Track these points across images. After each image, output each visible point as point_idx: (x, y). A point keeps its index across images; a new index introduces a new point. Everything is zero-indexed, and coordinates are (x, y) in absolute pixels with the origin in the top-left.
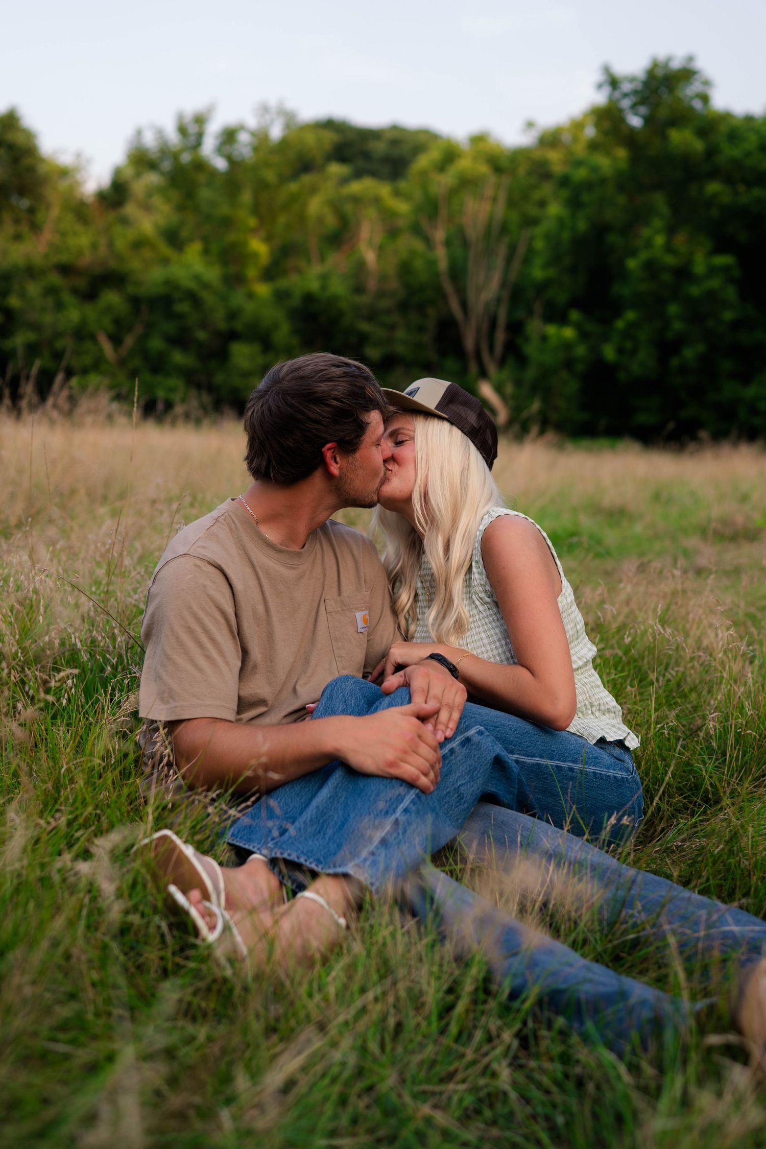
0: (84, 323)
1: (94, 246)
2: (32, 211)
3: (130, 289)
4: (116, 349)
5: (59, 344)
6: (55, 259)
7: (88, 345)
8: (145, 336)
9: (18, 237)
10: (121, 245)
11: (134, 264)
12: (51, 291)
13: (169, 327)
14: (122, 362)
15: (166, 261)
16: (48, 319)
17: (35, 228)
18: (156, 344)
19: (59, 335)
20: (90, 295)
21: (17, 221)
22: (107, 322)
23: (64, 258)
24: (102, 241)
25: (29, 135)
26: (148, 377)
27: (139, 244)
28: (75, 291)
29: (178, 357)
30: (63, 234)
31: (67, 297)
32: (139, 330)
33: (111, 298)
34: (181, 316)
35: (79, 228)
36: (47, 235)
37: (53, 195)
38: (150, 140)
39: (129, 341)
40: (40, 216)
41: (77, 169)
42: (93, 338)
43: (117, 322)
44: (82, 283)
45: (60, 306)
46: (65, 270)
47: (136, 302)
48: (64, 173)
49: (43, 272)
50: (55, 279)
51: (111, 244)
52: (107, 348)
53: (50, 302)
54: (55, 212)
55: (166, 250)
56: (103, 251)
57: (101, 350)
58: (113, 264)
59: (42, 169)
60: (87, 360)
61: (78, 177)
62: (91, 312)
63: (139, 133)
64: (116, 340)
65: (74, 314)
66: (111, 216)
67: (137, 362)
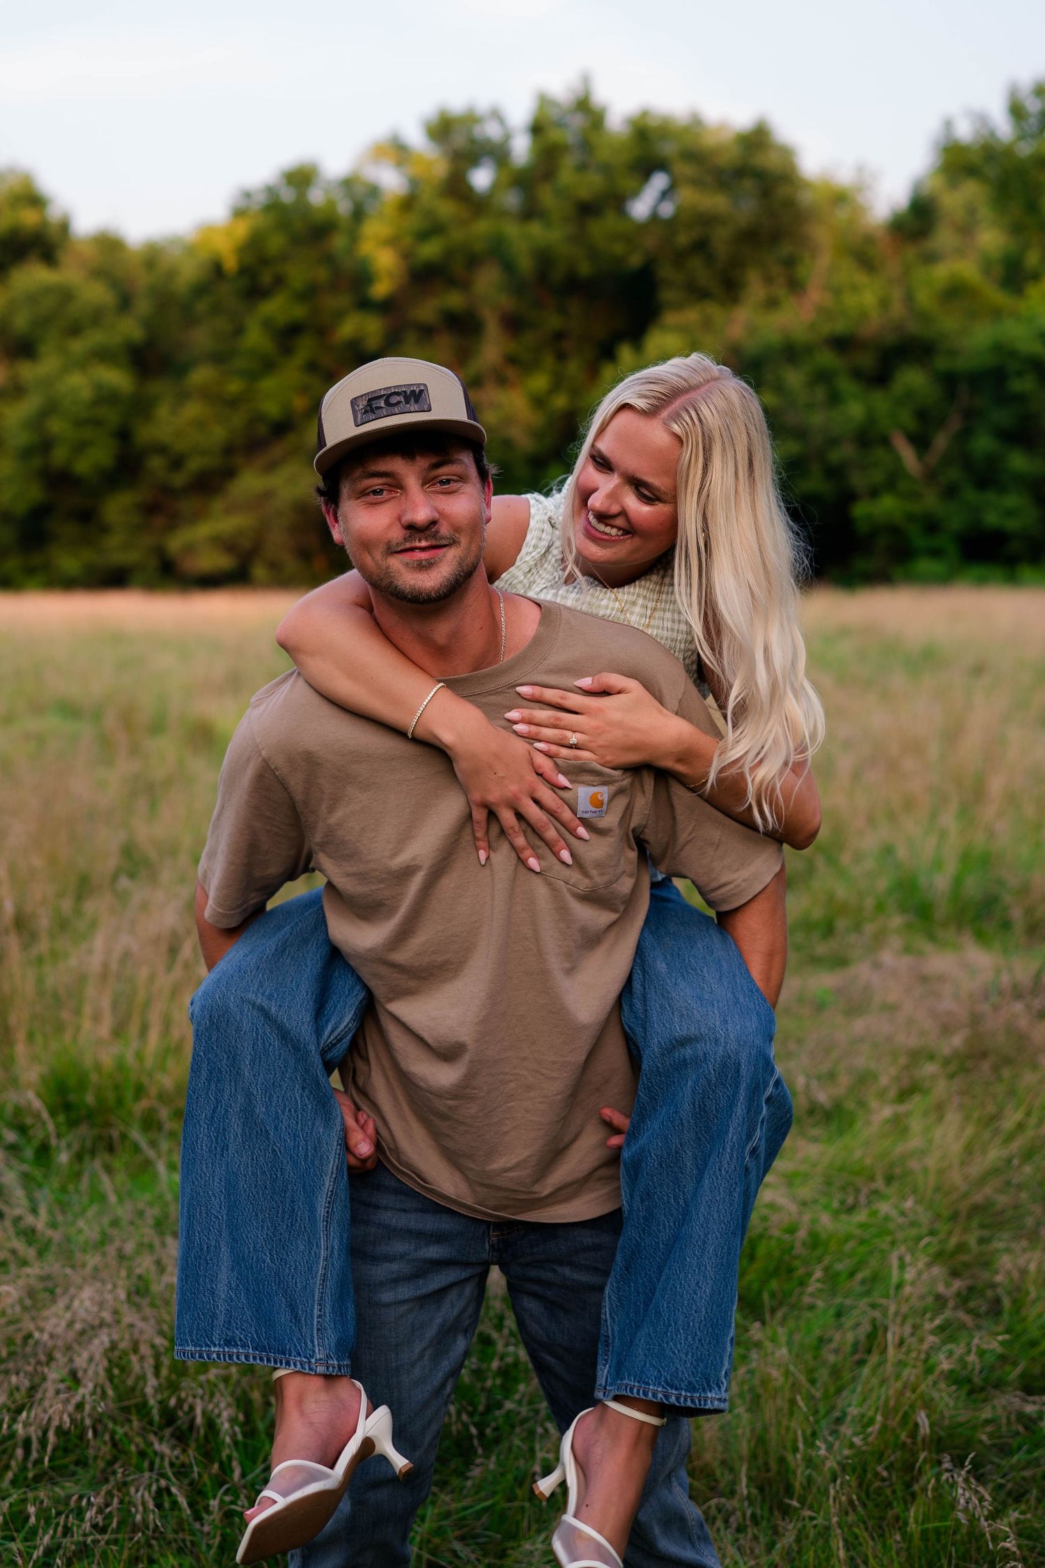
0: (871, 420)
1: (884, 303)
2: (790, 263)
3: (941, 363)
4: (920, 457)
5: (835, 456)
6: (827, 329)
7: (880, 453)
8: (966, 434)
9: (772, 304)
10: (924, 298)
11: (948, 323)
12: (822, 377)
13: (1003, 417)
14: (931, 476)
15: (997, 314)
16: (817, 419)
17: (796, 286)
18: (983, 443)
19: (833, 442)
20: (880, 378)
21: (768, 280)
22: (907, 418)
23: (840, 326)
24: (897, 295)
25: (787, 153)
26: (970, 495)
27: (955, 292)
28: (858, 375)
29: (1018, 462)
30: (837, 292)
31: (846, 385)
32: (955, 424)
33: (913, 379)
34: (1020, 398)
35: (861, 278)
36: (816, 295)
37: (821, 235)
38: (964, 131)
39: (941, 441)
40: (801, 271)
41: (860, 187)
42: (885, 441)
43: (922, 415)
44: (867, 361)
45: (834, 399)
46: (842, 344)
47: (950, 382)
48: (840, 198)
49: (808, 350)
50: (826, 358)
51: (909, 298)
52: (907, 455)
53: (820, 393)
54: (825, 260)
55: (997, 296)
56: (897, 310)
57: (898, 459)
58: (913, 328)
59: (806, 198)
60: (877, 477)
61: (860, 199)
62: (880, 402)
63: (948, 125)
64: (920, 442)
65: (855, 410)
66: (911, 253)
67: (954, 474)
